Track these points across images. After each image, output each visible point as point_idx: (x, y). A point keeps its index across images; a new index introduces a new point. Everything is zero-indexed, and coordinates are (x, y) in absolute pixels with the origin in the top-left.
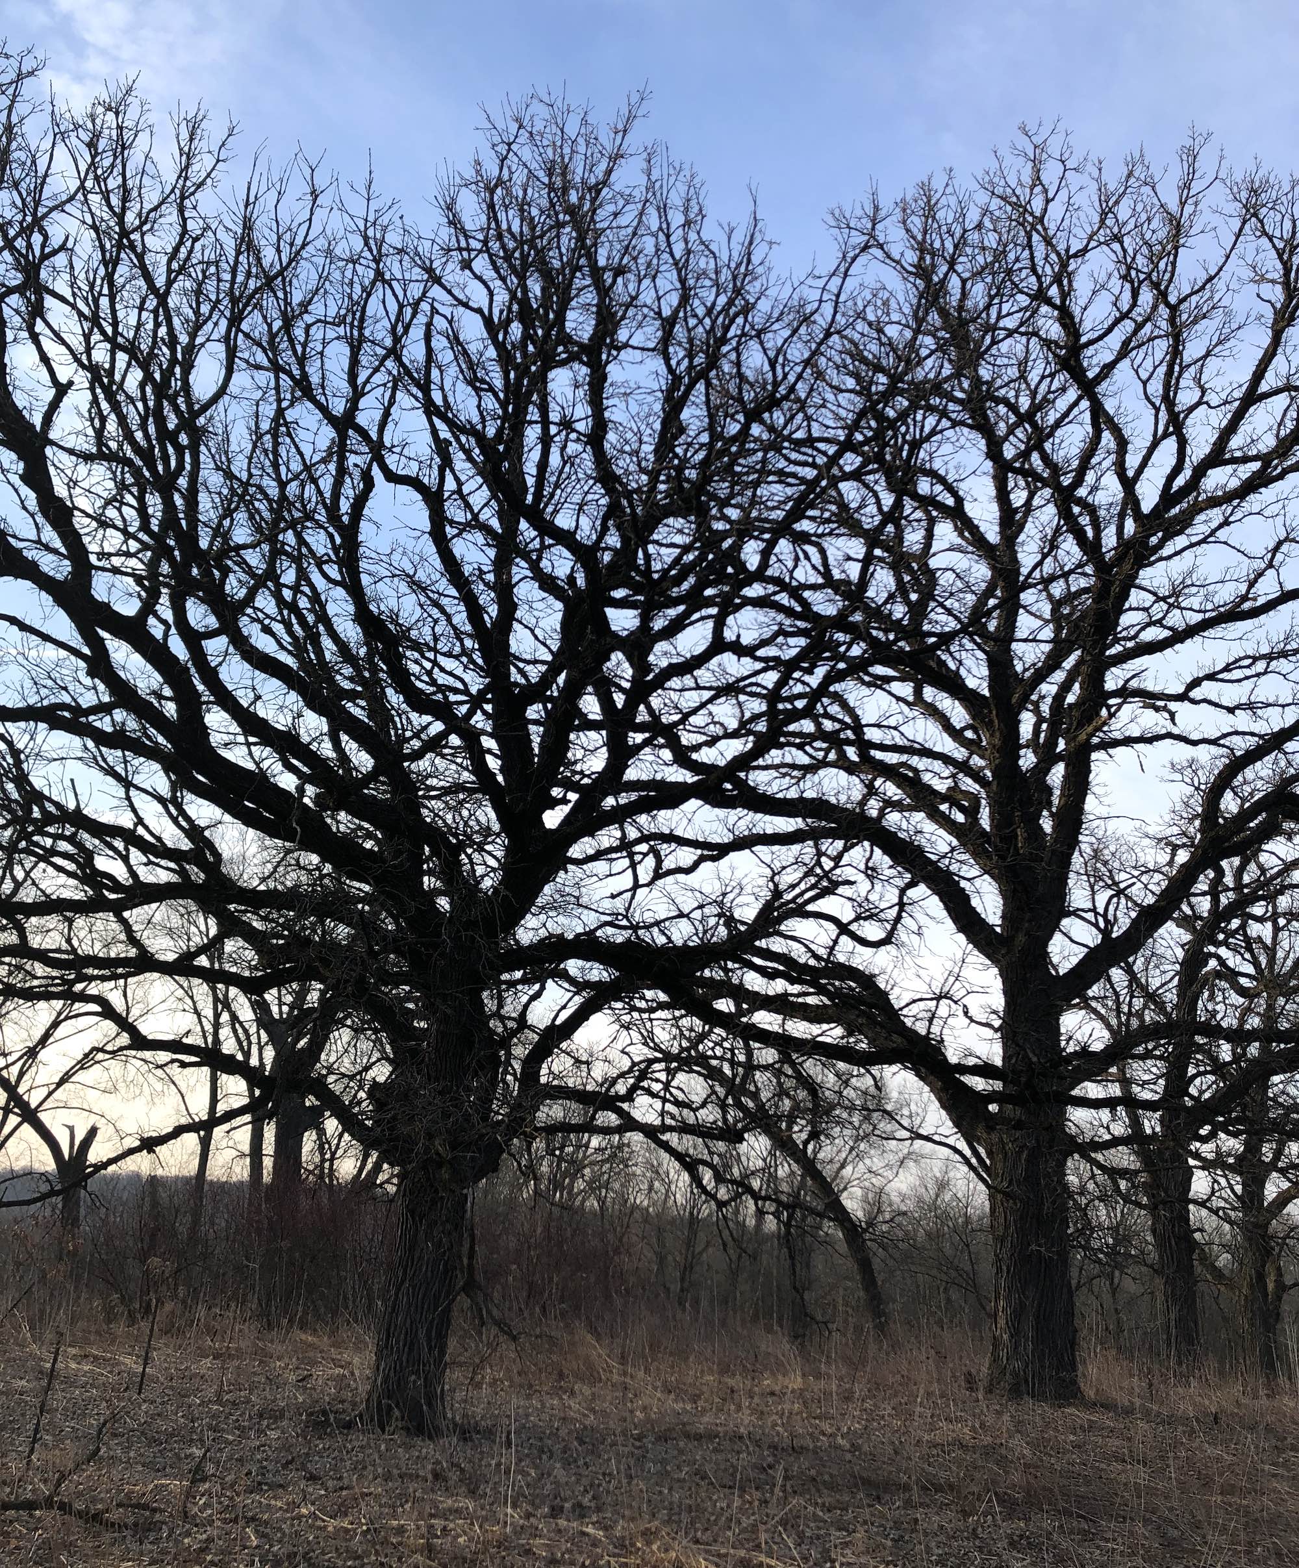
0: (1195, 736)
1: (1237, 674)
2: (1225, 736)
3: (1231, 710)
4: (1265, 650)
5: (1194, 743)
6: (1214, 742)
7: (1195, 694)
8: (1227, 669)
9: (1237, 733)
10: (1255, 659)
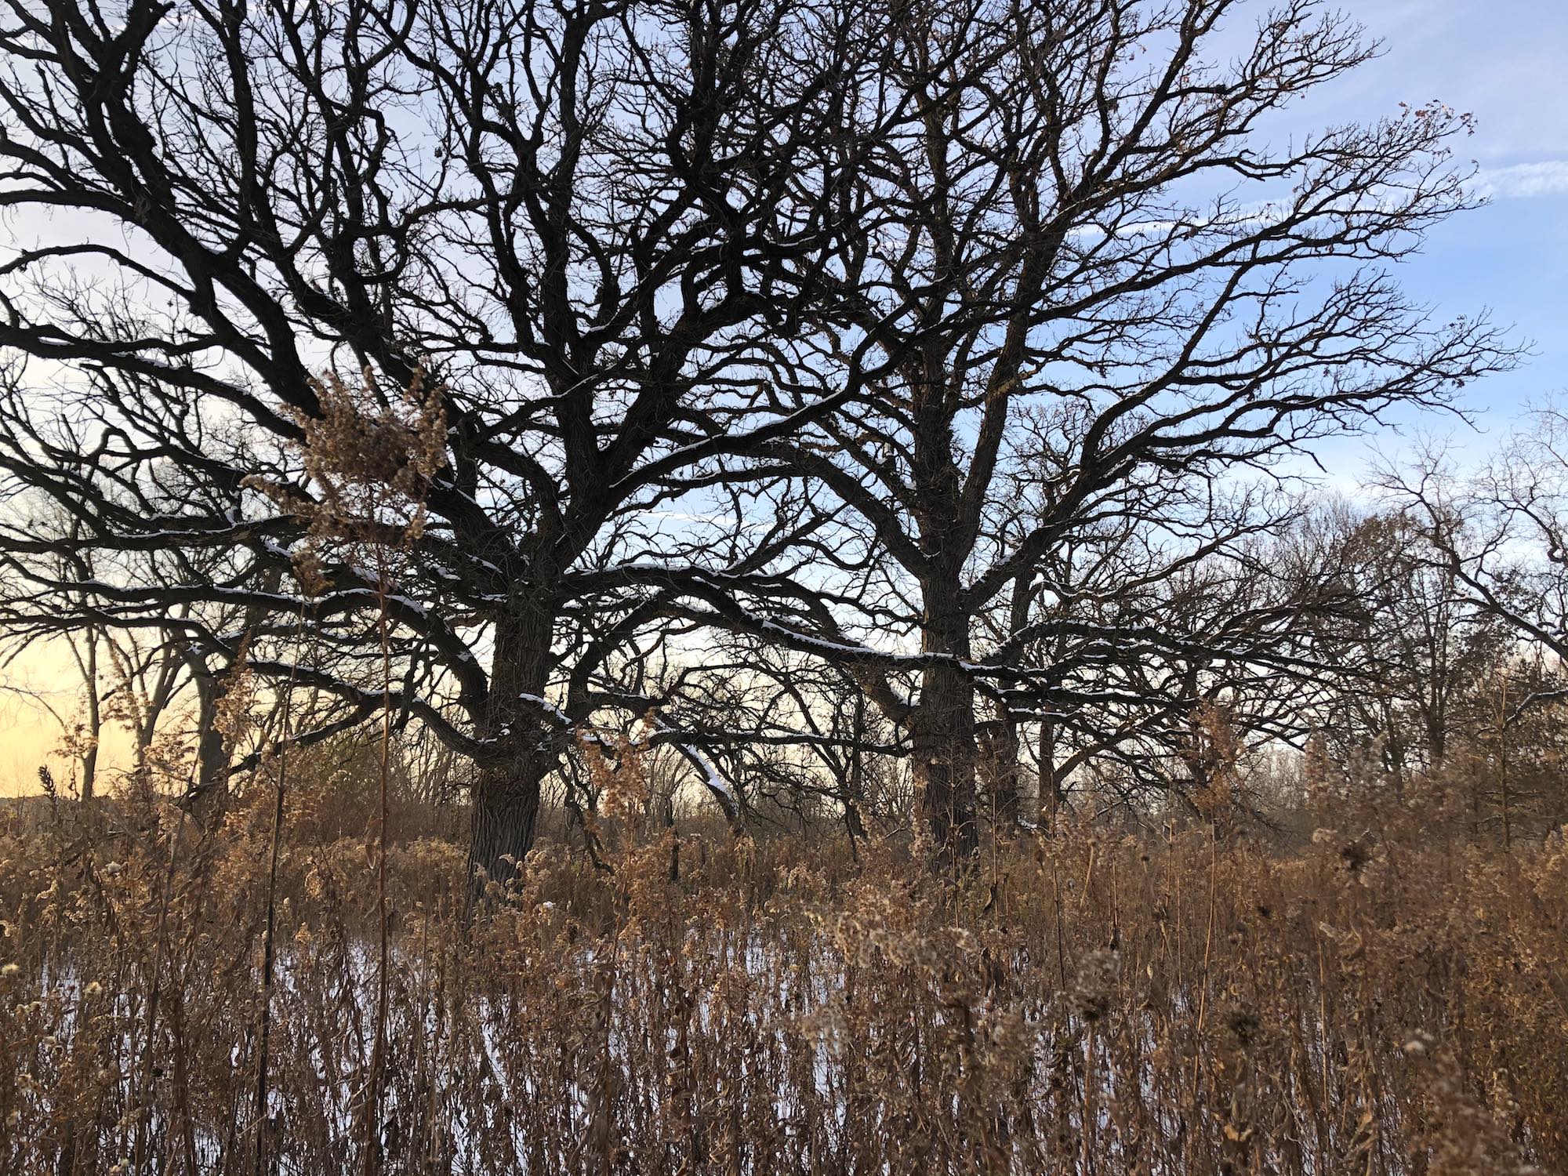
0: (1063, 389)
1: (1098, 337)
2: (1086, 388)
3: (1090, 366)
4: (1124, 318)
5: (1063, 394)
6: (1077, 394)
7: (1065, 353)
8: (1094, 332)
9: (1096, 386)
10: (1118, 323)
